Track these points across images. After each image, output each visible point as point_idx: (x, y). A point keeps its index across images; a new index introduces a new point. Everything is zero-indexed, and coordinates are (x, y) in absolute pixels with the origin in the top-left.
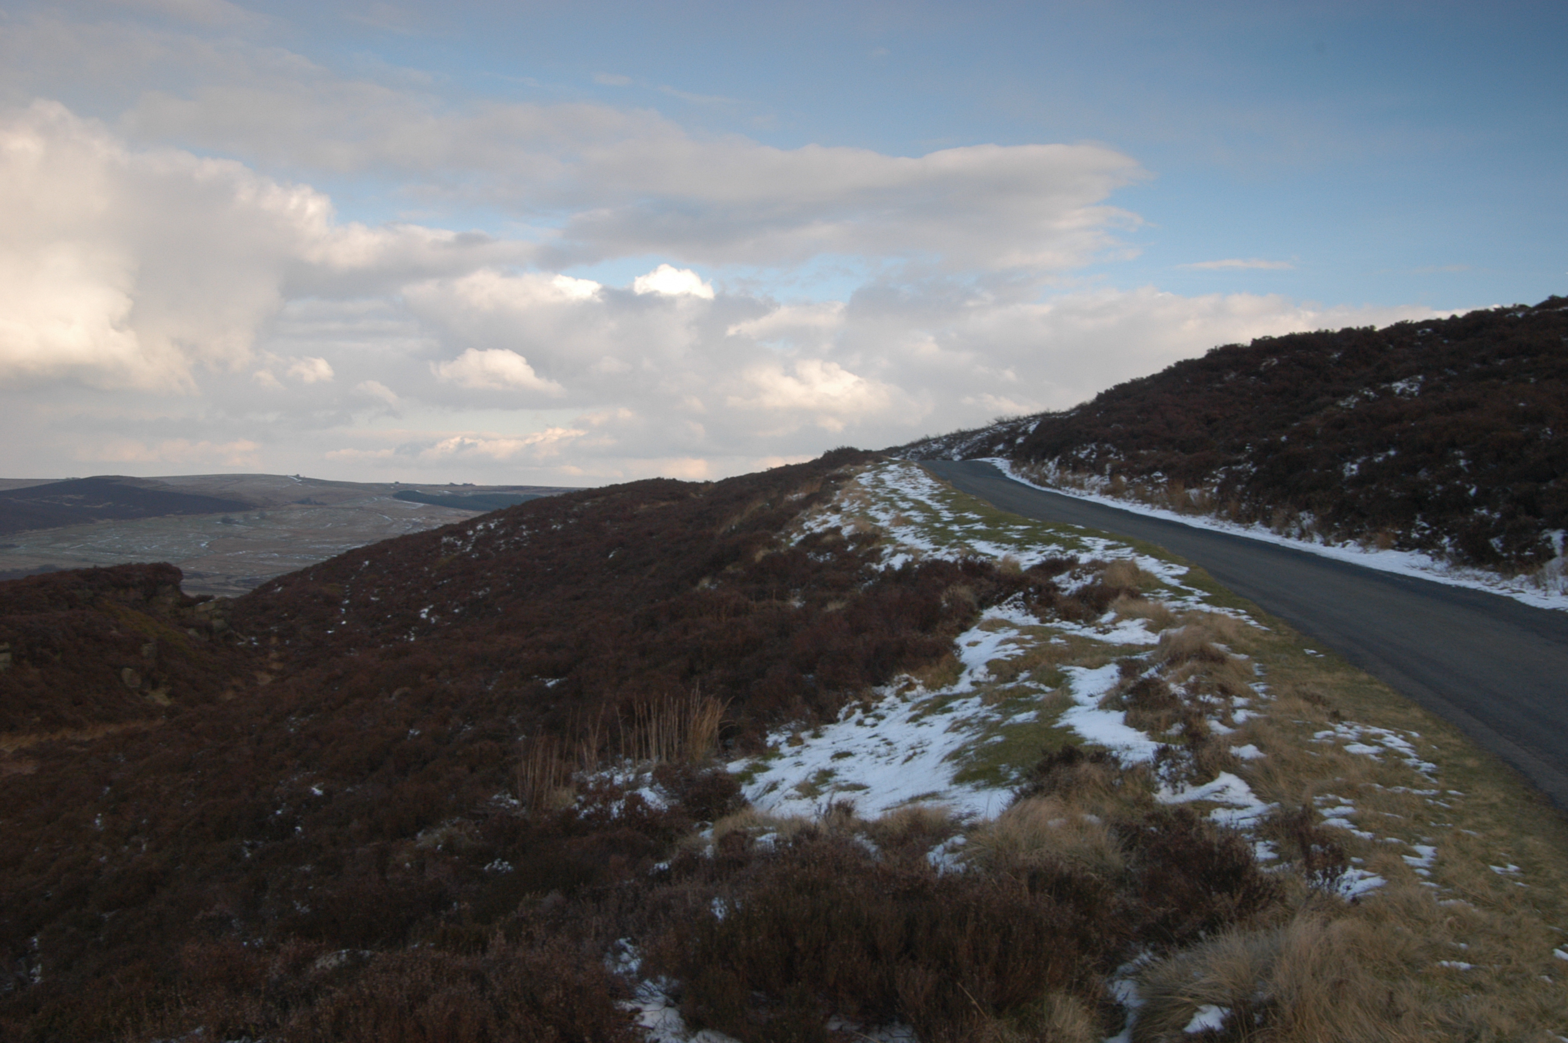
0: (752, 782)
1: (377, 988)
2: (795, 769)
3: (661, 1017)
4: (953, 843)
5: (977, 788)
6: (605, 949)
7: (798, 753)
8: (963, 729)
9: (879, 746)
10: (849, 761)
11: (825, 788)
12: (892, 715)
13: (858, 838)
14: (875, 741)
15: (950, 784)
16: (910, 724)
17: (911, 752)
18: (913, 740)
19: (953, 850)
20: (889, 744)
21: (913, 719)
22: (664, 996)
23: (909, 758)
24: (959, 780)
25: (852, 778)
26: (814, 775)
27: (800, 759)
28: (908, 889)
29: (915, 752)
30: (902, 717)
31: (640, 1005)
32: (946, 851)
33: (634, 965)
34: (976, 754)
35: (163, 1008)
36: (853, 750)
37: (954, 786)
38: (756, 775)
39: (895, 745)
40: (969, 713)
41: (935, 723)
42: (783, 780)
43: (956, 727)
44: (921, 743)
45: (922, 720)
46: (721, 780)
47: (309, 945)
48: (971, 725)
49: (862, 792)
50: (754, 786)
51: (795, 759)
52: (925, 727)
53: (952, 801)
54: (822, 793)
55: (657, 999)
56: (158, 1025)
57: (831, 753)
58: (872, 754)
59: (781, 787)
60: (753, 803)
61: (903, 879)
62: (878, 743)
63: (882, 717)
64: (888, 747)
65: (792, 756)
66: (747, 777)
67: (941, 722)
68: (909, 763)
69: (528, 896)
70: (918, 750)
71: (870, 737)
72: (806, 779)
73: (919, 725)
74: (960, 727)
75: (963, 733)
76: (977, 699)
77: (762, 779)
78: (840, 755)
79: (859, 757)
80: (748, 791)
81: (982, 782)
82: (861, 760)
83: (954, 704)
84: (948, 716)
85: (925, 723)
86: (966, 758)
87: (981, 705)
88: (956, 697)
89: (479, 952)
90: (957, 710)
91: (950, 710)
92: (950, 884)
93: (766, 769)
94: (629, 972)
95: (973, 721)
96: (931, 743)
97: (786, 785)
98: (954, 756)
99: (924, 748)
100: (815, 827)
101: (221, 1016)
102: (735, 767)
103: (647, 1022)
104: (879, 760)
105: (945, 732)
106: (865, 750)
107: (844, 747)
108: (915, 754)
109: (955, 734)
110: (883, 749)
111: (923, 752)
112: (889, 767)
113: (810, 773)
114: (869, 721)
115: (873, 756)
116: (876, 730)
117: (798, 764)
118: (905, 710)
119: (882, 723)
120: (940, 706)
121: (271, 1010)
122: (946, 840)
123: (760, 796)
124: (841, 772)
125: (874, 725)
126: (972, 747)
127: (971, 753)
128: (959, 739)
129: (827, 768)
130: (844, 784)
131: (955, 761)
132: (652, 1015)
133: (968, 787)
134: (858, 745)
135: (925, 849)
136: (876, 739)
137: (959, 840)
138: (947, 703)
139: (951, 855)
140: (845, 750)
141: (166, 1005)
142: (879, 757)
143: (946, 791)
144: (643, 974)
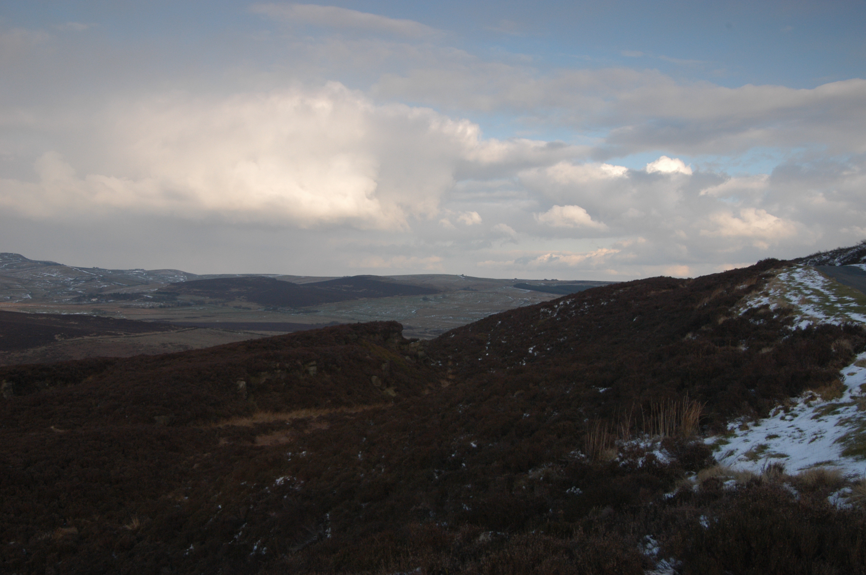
0: (719, 450)
1: (514, 554)
2: (744, 443)
4: (844, 491)
5: (857, 460)
6: (638, 541)
7: (746, 434)
8: (847, 424)
9: (794, 432)
10: (776, 440)
11: (762, 456)
12: (802, 414)
13: (786, 486)
14: (792, 429)
15: (840, 456)
16: (813, 420)
17: (814, 437)
18: (815, 430)
19: (844, 496)
20: (801, 431)
21: (815, 417)
22: (673, 569)
23: (813, 440)
24: (845, 454)
25: (778, 450)
26: (755, 447)
27: (747, 438)
28: (819, 517)
29: (816, 437)
30: (808, 416)
32: (840, 496)
33: (655, 550)
34: (856, 440)
35: (400, 556)
36: (779, 434)
37: (842, 458)
38: (721, 446)
39: (804, 432)
40: (850, 415)
41: (828, 420)
42: (737, 449)
43: (842, 423)
44: (820, 431)
45: (821, 418)
46: (701, 448)
47: (476, 528)
48: (851, 422)
49: (785, 458)
50: (720, 453)
51: (743, 438)
52: (822, 422)
53: (842, 467)
54: (760, 458)
55: (668, 571)
56: (397, 565)
57: (765, 435)
58: (790, 436)
59: (735, 454)
60: (719, 462)
61: (816, 511)
62: (794, 431)
63: (796, 416)
64: (800, 433)
65: (742, 436)
66: (715, 447)
67: (832, 419)
68: (814, 443)
69: (594, 508)
70: (819, 436)
71: (789, 427)
72: (751, 450)
73: (819, 421)
74: (844, 423)
75: (846, 426)
76: (855, 407)
77: (725, 449)
78: (771, 437)
79: (782, 438)
80: (716, 455)
81: (859, 456)
82: (783, 440)
83: (840, 409)
84: (837, 416)
85: (823, 420)
86: (849, 442)
87: (857, 410)
88: (842, 405)
89: (568, 538)
90: (842, 412)
91: (838, 413)
92: (843, 516)
93: (727, 443)
94: (652, 554)
95: (852, 420)
96: (826, 431)
97: (739, 452)
98: (842, 440)
99: (822, 435)
100: (760, 478)
101: (430, 563)
102: (709, 441)
104: (794, 440)
105: (835, 426)
106: (786, 434)
107: (773, 432)
108: (816, 438)
109: (841, 427)
110: (797, 434)
111: (822, 437)
112: (801, 445)
113: (753, 447)
114: (788, 417)
115: (791, 438)
116: (792, 423)
117: (746, 441)
118: (810, 412)
119: (796, 419)
120: (832, 410)
121: (456, 561)
122: (839, 489)
123: (723, 458)
124: (771, 446)
125: (791, 420)
126: (853, 435)
127: (853, 438)
128: (844, 430)
129: (764, 443)
130: (773, 453)
131: (842, 443)
133: (851, 459)
134: (782, 431)
135: (827, 495)
136: (792, 428)
137: (848, 490)
138: (835, 409)
139: (842, 499)
140: (774, 433)
141: (401, 554)
142: (794, 438)
143: (837, 461)
144: (660, 556)
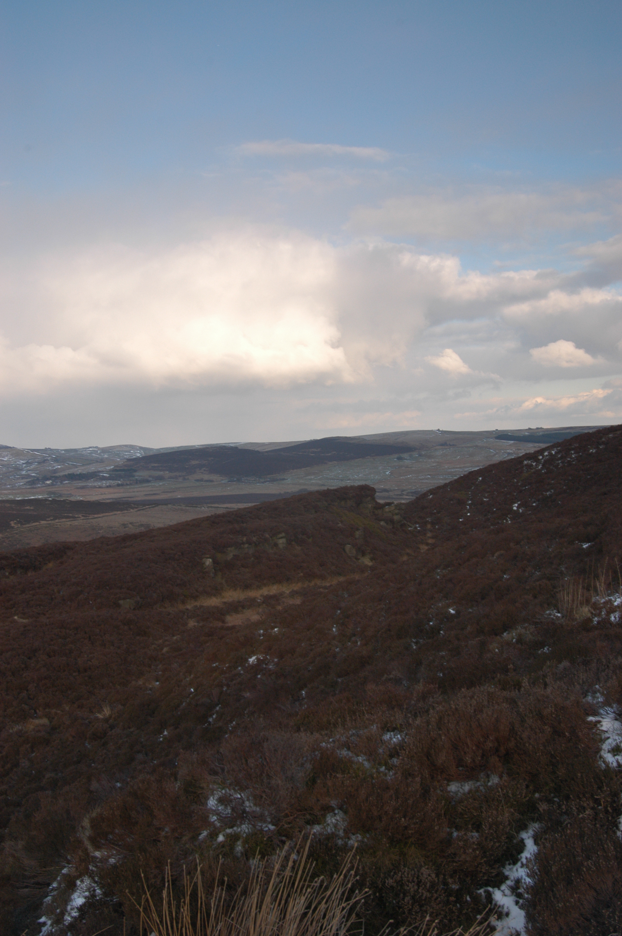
3: (611, 725)
6: (587, 691)
22: (614, 714)
31: (601, 719)
33: (601, 699)
55: (610, 716)
69: (548, 663)
94: (598, 702)
103: (604, 728)
132: (607, 724)
144: (605, 703)
